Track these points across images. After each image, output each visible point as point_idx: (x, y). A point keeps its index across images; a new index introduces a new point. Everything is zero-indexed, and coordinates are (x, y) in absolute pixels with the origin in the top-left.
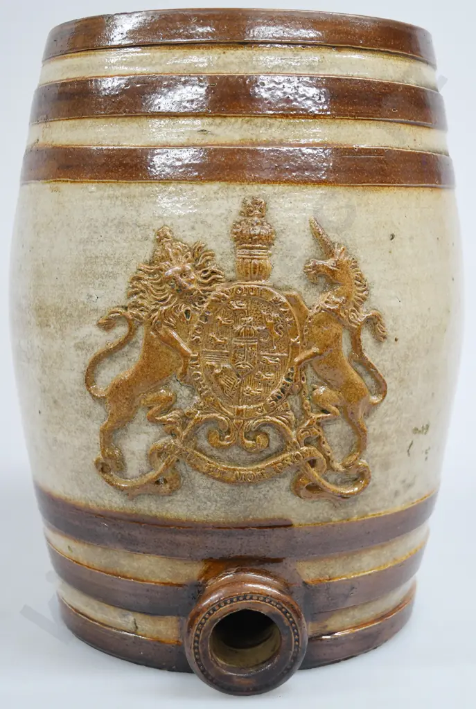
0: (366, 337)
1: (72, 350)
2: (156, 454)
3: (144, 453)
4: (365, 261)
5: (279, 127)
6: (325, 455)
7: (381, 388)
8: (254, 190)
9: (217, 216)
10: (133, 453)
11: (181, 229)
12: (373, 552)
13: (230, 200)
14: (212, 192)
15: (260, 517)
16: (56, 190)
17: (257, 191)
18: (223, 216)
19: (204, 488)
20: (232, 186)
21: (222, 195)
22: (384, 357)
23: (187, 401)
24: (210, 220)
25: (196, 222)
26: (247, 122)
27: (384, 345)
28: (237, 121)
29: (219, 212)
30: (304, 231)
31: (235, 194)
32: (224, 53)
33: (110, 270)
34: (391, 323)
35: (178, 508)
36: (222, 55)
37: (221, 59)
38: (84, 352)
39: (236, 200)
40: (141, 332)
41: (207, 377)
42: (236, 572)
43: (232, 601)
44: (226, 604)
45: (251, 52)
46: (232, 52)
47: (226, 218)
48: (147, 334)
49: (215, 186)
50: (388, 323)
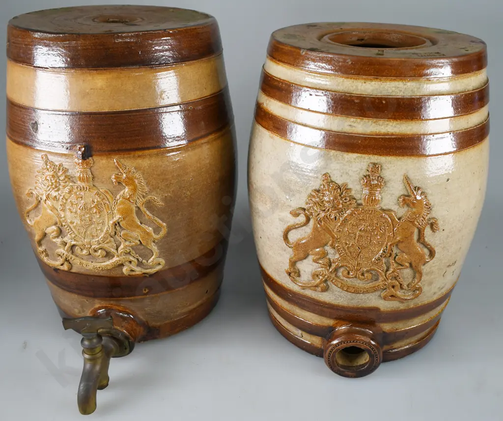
0: (428, 231)
1: (278, 220)
2: (315, 275)
3: (310, 273)
4: (431, 195)
5: (392, 126)
6: (399, 283)
7: (432, 254)
8: (375, 159)
9: (354, 171)
10: (305, 271)
11: (336, 176)
12: (419, 318)
13: (362, 163)
14: (353, 159)
15: (364, 306)
16: (272, 138)
17: (377, 160)
18: (358, 172)
19: (339, 292)
20: (364, 156)
21: (358, 161)
22: (436, 239)
23: (333, 255)
24: (351, 173)
25: (343, 173)
26: (374, 123)
27: (436, 234)
28: (369, 122)
29: (355, 170)
30: (400, 181)
31: (365, 161)
32: (365, 83)
33: (298, 189)
34: (442, 223)
35: (324, 297)
36: (364, 84)
37: (363, 86)
38: (283, 223)
39: (365, 164)
40: (312, 222)
41: (343, 248)
42: (351, 325)
43: (347, 342)
44: (344, 343)
45: (379, 83)
46: (370, 82)
47: (359, 173)
48: (315, 224)
49: (355, 155)
50: (440, 223)
